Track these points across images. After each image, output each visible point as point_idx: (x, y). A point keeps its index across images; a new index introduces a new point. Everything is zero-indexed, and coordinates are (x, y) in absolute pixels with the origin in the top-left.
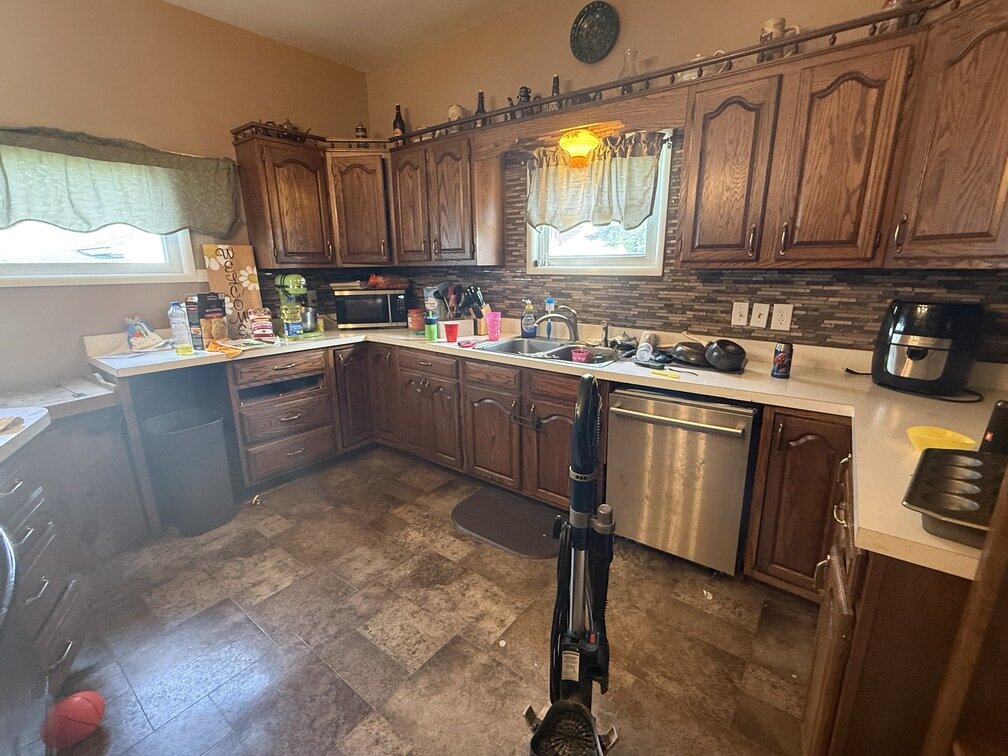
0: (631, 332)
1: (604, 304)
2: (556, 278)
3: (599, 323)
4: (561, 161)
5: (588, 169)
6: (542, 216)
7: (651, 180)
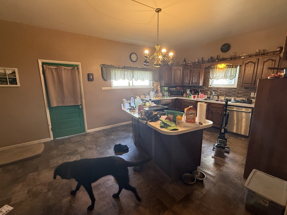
0: (230, 98)
1: (225, 93)
2: (215, 88)
3: (223, 96)
4: (217, 68)
5: (223, 70)
6: (213, 77)
7: (235, 72)
